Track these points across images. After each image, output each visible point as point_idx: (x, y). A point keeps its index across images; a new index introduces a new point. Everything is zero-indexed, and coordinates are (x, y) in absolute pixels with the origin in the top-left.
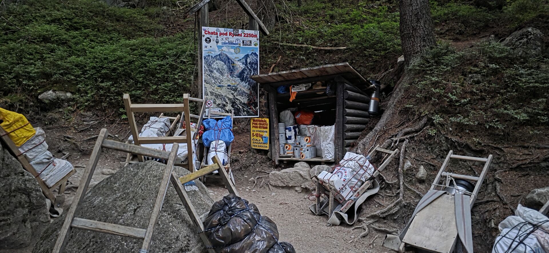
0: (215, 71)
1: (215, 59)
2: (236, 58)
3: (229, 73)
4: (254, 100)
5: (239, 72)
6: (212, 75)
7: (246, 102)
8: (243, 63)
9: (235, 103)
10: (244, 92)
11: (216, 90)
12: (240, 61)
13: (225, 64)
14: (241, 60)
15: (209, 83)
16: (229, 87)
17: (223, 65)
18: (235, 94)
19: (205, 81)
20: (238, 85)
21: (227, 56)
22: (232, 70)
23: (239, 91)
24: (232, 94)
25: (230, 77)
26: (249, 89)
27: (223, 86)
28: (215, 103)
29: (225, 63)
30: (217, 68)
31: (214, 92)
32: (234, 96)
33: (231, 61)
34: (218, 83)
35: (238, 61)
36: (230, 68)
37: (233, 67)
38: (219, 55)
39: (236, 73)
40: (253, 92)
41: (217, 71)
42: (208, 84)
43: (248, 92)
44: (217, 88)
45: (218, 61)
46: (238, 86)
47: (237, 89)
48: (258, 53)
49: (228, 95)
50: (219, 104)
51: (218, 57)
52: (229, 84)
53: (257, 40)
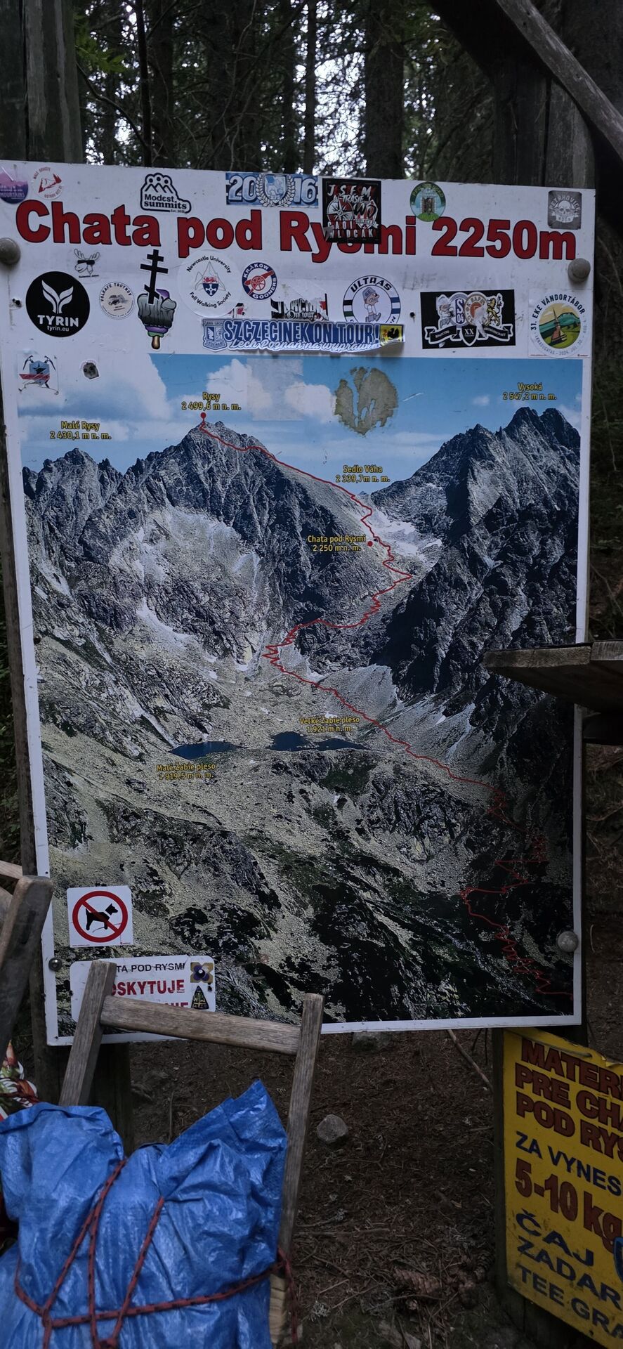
0: (145, 612)
1: (137, 495)
2: (352, 472)
3: (286, 621)
4: (538, 869)
5: (386, 608)
6: (119, 645)
7: (452, 889)
8: (426, 525)
9: (350, 896)
10: (434, 795)
11: (165, 787)
12: (395, 505)
13: (248, 538)
14: (400, 487)
15: (88, 728)
16: (287, 757)
17: (226, 548)
18: (348, 816)
19: (49, 709)
20: (373, 727)
21: (259, 458)
22: (312, 595)
23: (382, 788)
24: (322, 815)
25: (292, 657)
26: (487, 767)
27: (225, 747)
28: (149, 903)
29: (243, 524)
30: (161, 574)
31: (138, 803)
32: (341, 835)
33: (306, 503)
34: (177, 720)
35: (378, 499)
36: (294, 576)
37: (324, 560)
38: (185, 448)
39: (359, 615)
40: (520, 789)
41: (167, 611)
42: (81, 740)
43: (477, 794)
44: (167, 772)
45: (168, 516)
46: (377, 743)
47: (366, 765)
48: (581, 420)
49: (277, 832)
50: (195, 916)
51: (172, 472)
52: (287, 723)
53: (577, 278)
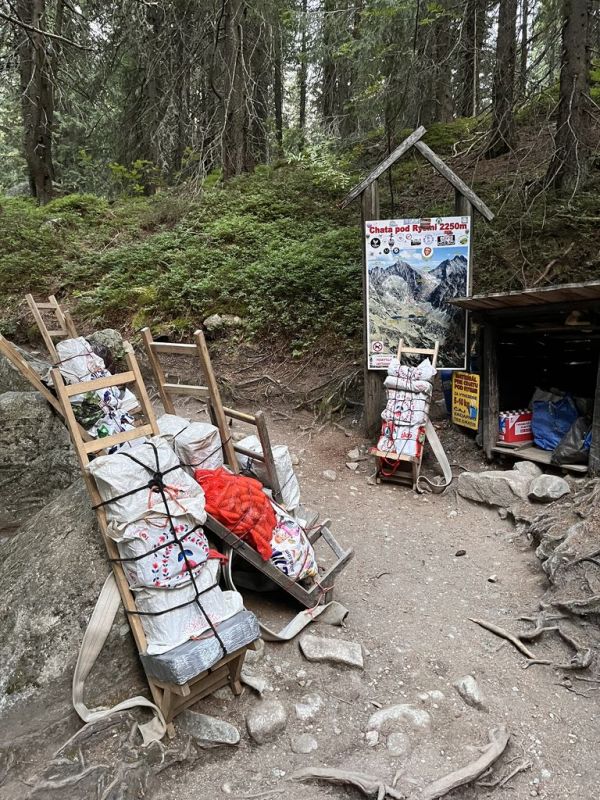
0: (387, 293)
1: (387, 273)
2: (424, 268)
3: (412, 294)
4: (459, 341)
5: (430, 292)
6: (383, 299)
7: (442, 344)
8: (438, 277)
9: (422, 345)
11: (389, 324)
12: (433, 274)
13: (406, 280)
14: (434, 270)
16: (411, 319)
17: (402, 282)
18: (422, 330)
19: (371, 310)
20: (427, 314)
21: (408, 267)
22: (417, 290)
23: (429, 325)
24: (418, 330)
25: (413, 301)
26: (449, 321)
27: (400, 317)
28: (386, 345)
30: (390, 287)
31: (385, 327)
32: (421, 334)
33: (416, 274)
34: (392, 312)
35: (429, 273)
36: (414, 286)
38: (395, 265)
39: (425, 293)
41: (391, 293)
42: (376, 315)
44: (390, 321)
45: (392, 277)
46: (428, 317)
47: (426, 321)
48: (468, 257)
50: (394, 347)
51: (393, 269)
52: (412, 313)
53: (467, 232)
